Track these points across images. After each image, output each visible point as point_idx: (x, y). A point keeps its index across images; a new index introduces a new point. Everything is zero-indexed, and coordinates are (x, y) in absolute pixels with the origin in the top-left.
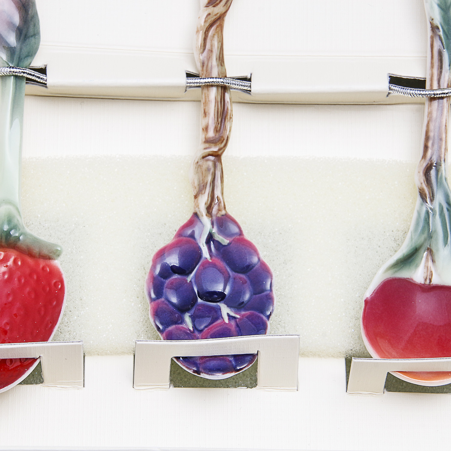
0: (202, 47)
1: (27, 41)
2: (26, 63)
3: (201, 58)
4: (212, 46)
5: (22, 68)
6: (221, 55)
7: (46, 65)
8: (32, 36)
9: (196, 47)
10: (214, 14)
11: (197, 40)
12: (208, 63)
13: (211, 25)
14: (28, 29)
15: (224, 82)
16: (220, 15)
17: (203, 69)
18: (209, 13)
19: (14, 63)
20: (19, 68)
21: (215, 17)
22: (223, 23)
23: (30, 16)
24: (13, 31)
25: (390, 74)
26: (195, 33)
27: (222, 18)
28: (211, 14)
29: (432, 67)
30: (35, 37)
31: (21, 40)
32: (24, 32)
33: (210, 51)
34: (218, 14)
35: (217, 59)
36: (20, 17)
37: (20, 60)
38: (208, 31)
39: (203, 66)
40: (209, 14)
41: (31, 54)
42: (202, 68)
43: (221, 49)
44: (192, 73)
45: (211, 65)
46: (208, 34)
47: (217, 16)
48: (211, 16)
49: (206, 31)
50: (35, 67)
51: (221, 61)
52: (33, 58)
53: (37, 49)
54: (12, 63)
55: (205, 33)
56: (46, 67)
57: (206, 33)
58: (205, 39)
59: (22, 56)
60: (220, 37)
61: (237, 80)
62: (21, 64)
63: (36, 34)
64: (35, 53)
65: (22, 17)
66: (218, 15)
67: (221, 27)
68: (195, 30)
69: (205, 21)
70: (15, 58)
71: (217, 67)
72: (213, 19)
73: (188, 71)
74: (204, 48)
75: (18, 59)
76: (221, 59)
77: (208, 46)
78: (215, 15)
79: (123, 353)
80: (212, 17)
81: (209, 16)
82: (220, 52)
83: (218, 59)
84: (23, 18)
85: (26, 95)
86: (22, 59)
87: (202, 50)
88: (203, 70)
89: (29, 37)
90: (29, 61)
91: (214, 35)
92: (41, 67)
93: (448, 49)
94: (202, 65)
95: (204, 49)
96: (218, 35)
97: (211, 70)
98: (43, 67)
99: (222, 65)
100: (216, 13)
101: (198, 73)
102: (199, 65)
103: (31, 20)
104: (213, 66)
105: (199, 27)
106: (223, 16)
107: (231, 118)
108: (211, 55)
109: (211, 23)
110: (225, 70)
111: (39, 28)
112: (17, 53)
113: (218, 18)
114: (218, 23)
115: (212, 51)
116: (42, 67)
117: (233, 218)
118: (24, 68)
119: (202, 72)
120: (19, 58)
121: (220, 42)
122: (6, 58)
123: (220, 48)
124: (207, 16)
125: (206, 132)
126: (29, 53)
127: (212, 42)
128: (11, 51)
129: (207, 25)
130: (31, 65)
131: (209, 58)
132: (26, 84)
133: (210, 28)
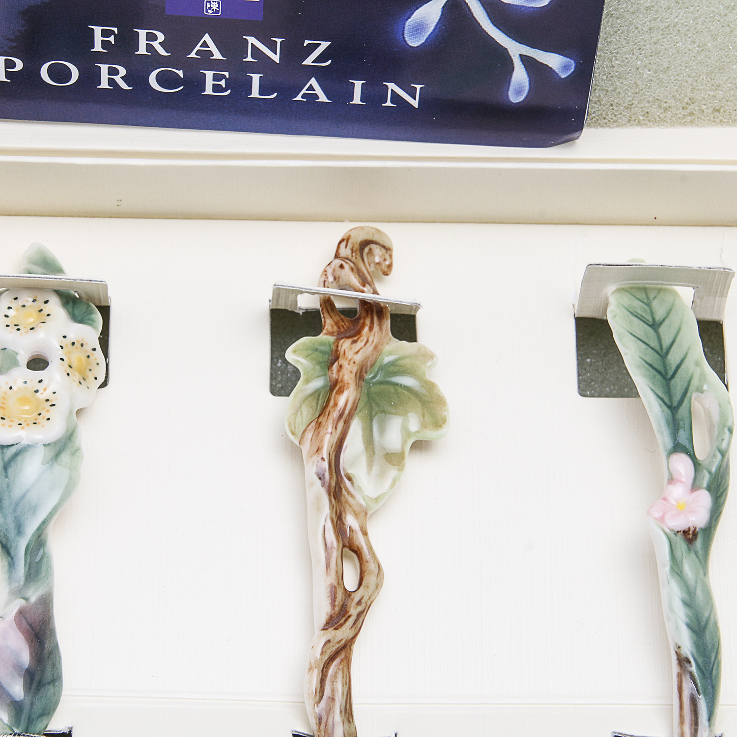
0: (318, 694)
1: (42, 691)
2: (40, 726)
3: (317, 710)
4: (333, 691)
5: (34, 734)
6: (348, 705)
7: (72, 728)
8: (49, 683)
9: (309, 694)
10: (336, 641)
11: (310, 683)
12: (327, 718)
13: (332, 659)
14: (43, 672)
16: (346, 641)
17: (320, 727)
18: (328, 639)
19: (20, 728)
20: (28, 734)
21: (338, 646)
22: (350, 655)
23: (46, 651)
24: (20, 676)
25: (615, 732)
26: (307, 671)
27: (348, 646)
28: (332, 641)
29: (682, 722)
30: (54, 684)
31: (32, 691)
32: (37, 678)
33: (331, 699)
34: (341, 640)
35: (341, 712)
36: (31, 654)
37: (30, 721)
38: (326, 668)
39: (320, 723)
40: (329, 641)
41: (48, 712)
42: (318, 727)
43: (347, 695)
44: (303, 733)
45: (333, 722)
46: (327, 672)
47: (340, 644)
48: (332, 644)
49: (323, 668)
50: (53, 731)
51: (349, 714)
52: (51, 717)
53: (56, 703)
54: (17, 728)
55: (322, 670)
56: (70, 731)
57: (324, 670)
58: (322, 681)
59: (34, 716)
60: (346, 676)
62: (32, 728)
63: (56, 679)
64: (54, 710)
65: (34, 654)
66: (343, 642)
67: (347, 661)
68: (308, 667)
69: (322, 653)
70: (22, 721)
71: (341, 724)
72: (334, 649)
73: (296, 732)
74: (321, 695)
75: (27, 720)
76: (347, 712)
77: (327, 692)
78: (338, 642)
80: (333, 646)
81: (328, 646)
82: (346, 700)
83: (343, 711)
84: (36, 655)
86: (33, 720)
87: (318, 698)
88: (319, 730)
89: (44, 685)
90: (45, 723)
91: (336, 673)
92: (62, 731)
93: (705, 694)
94: (318, 722)
95: (321, 697)
96: (343, 674)
97: (333, 729)
98: (67, 731)
99: (349, 722)
100: (340, 639)
101: (312, 734)
102: (313, 722)
103: (48, 657)
104: (335, 723)
105: (313, 661)
106: (349, 643)
108: (331, 705)
109: (331, 654)
110: (355, 728)
111: (61, 670)
112: (26, 711)
113: (342, 646)
114: (342, 655)
115: (333, 699)
116: (65, 732)
118: (37, 735)
119: (319, 733)
120: (29, 718)
121: (346, 684)
122: (7, 720)
123: (345, 694)
124: (325, 644)
126: (44, 710)
127: (333, 684)
128: (16, 709)
129: (326, 658)
130: (47, 729)
131: (329, 710)
133: (330, 663)
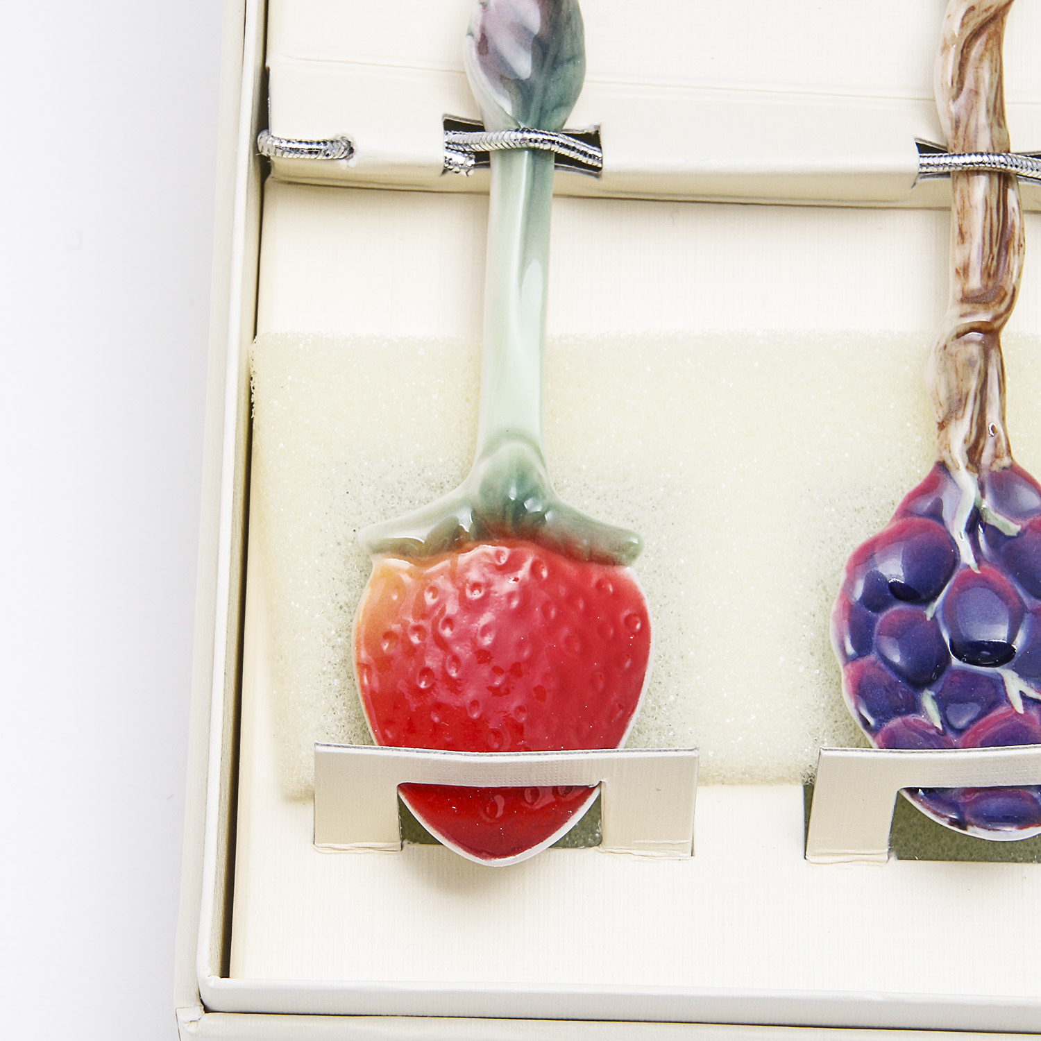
0: (955, 84)
1: (559, 71)
2: (556, 120)
3: (953, 108)
4: (977, 80)
5: (549, 131)
6: (998, 101)
7: (600, 127)
8: (569, 60)
9: (942, 85)
10: (983, 8)
11: (944, 68)
12: (968, 120)
13: (976, 34)
14: (560, 44)
15: (1006, 163)
16: (996, 10)
17: (956, 133)
18: (971, 5)
19: (530, 121)
20: (541, 131)
21: (985, 15)
22: (1002, 28)
23: (564, 15)
26: (939, 52)
27: (999, 18)
28: (977, 8)
30: (574, 63)
31: (545, 70)
32: (552, 52)
33: (974, 93)
34: (990, 7)
35: (988, 111)
36: (543, 17)
37: (543, 113)
38: (968, 47)
39: (957, 128)
40: (972, 8)
41: (566, 101)
42: (954, 131)
43: (997, 88)
44: (930, 142)
45: (977, 125)
46: (968, 53)
47: (988, 14)
48: (976, 12)
49: (964, 47)
50: (572, 130)
51: (999, 114)
52: (571, 109)
53: (579, 88)
54: (525, 122)
55: (962, 51)
56: (597, 132)
57: (965, 51)
58: (962, 66)
59: (548, 106)
60: (996, 60)
61: (1035, 159)
62: (545, 123)
63: (577, 57)
64: (575, 99)
65: (547, 17)
66: (993, 10)
67: (998, 37)
68: (941, 45)
69: (963, 25)
70: (532, 115)
71: (988, 130)
72: (980, 19)
73: (920, 140)
74: (959, 86)
75: (538, 111)
76: (997, 111)
77: (969, 83)
78: (986, 10)
79: (781, 780)
80: (978, 16)
81: (971, 14)
82: (996, 95)
83: (991, 110)
84: (550, 19)
85: (555, 195)
86: (547, 111)
87: (955, 90)
88: (956, 137)
89: (562, 63)
90: (563, 115)
91: (982, 55)
92: (586, 131)
94: (954, 126)
95: (960, 89)
96: (992, 56)
97: (976, 136)
98: (592, 131)
99: (1000, 125)
100: (988, 6)
101: (944, 145)
102: (947, 125)
103: (567, 23)
104: (979, 126)
105: (949, 37)
106: (1001, 13)
107: (1021, 246)
108: (975, 101)
109: (975, 27)
110: (1008, 135)
111: (583, 42)
112: (537, 98)
113: (992, 16)
114: (992, 28)
115: (977, 93)
116: (590, 132)
117: (1028, 474)
118: (553, 132)
119: (955, 142)
120: (541, 109)
121: (996, 71)
122: (511, 110)
123: (995, 85)
124: (967, 12)
125: (964, 277)
126: (561, 98)
127: (977, 72)
129: (968, 32)
130: (565, 127)
131: (971, 109)
132: (555, 169)
133: (973, 40)
